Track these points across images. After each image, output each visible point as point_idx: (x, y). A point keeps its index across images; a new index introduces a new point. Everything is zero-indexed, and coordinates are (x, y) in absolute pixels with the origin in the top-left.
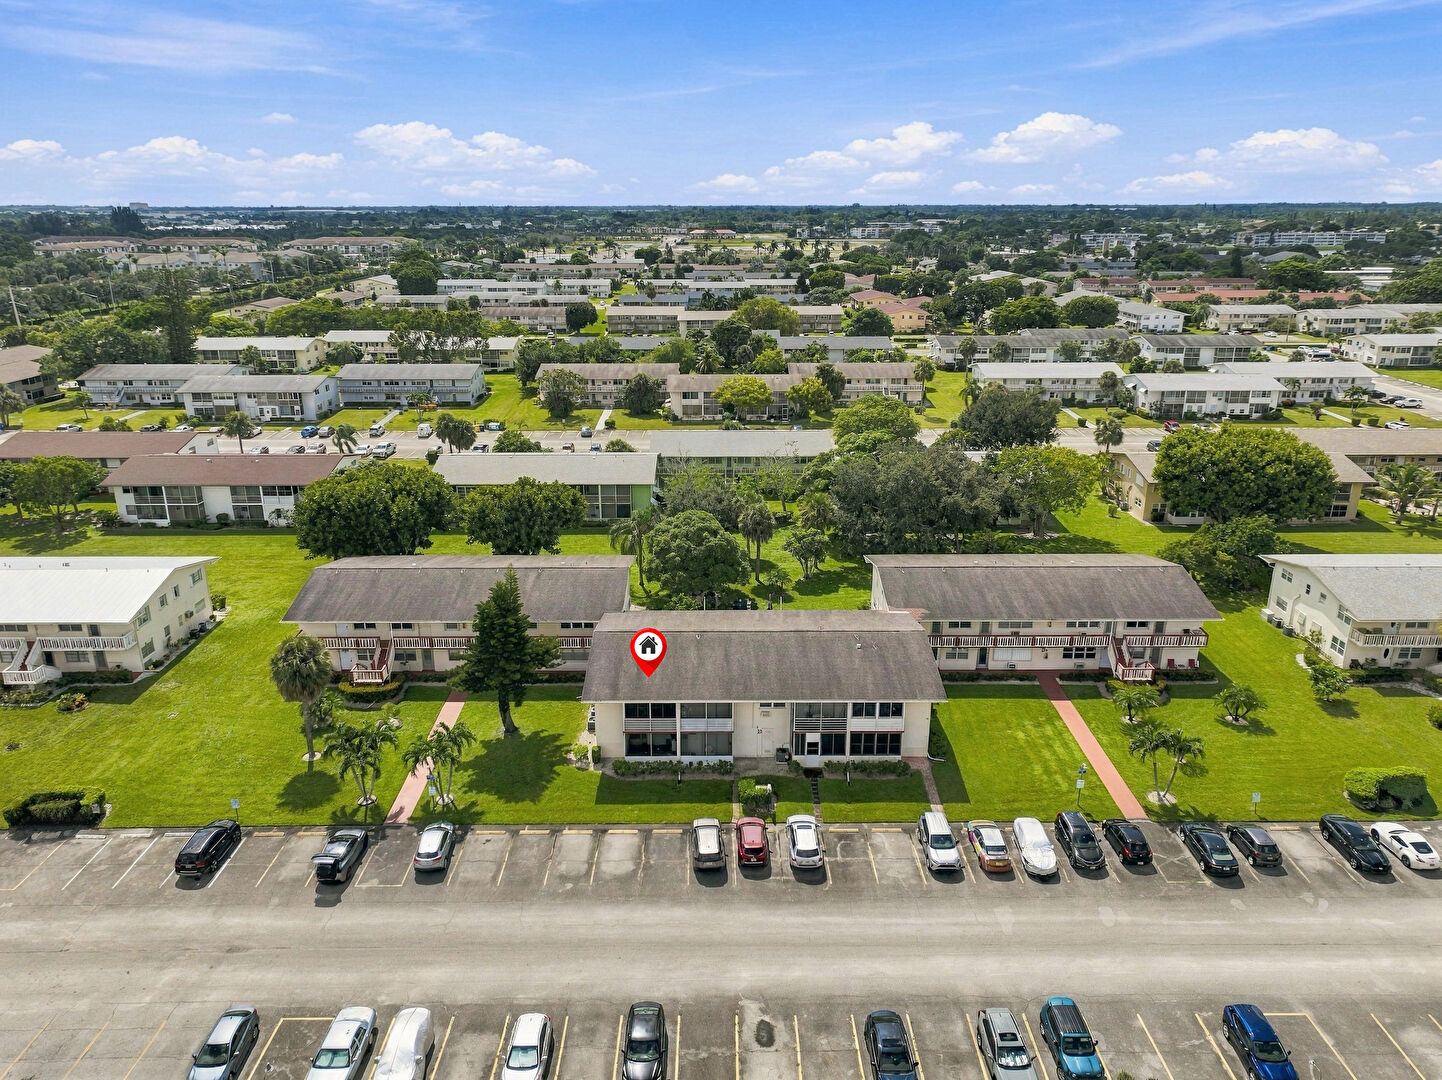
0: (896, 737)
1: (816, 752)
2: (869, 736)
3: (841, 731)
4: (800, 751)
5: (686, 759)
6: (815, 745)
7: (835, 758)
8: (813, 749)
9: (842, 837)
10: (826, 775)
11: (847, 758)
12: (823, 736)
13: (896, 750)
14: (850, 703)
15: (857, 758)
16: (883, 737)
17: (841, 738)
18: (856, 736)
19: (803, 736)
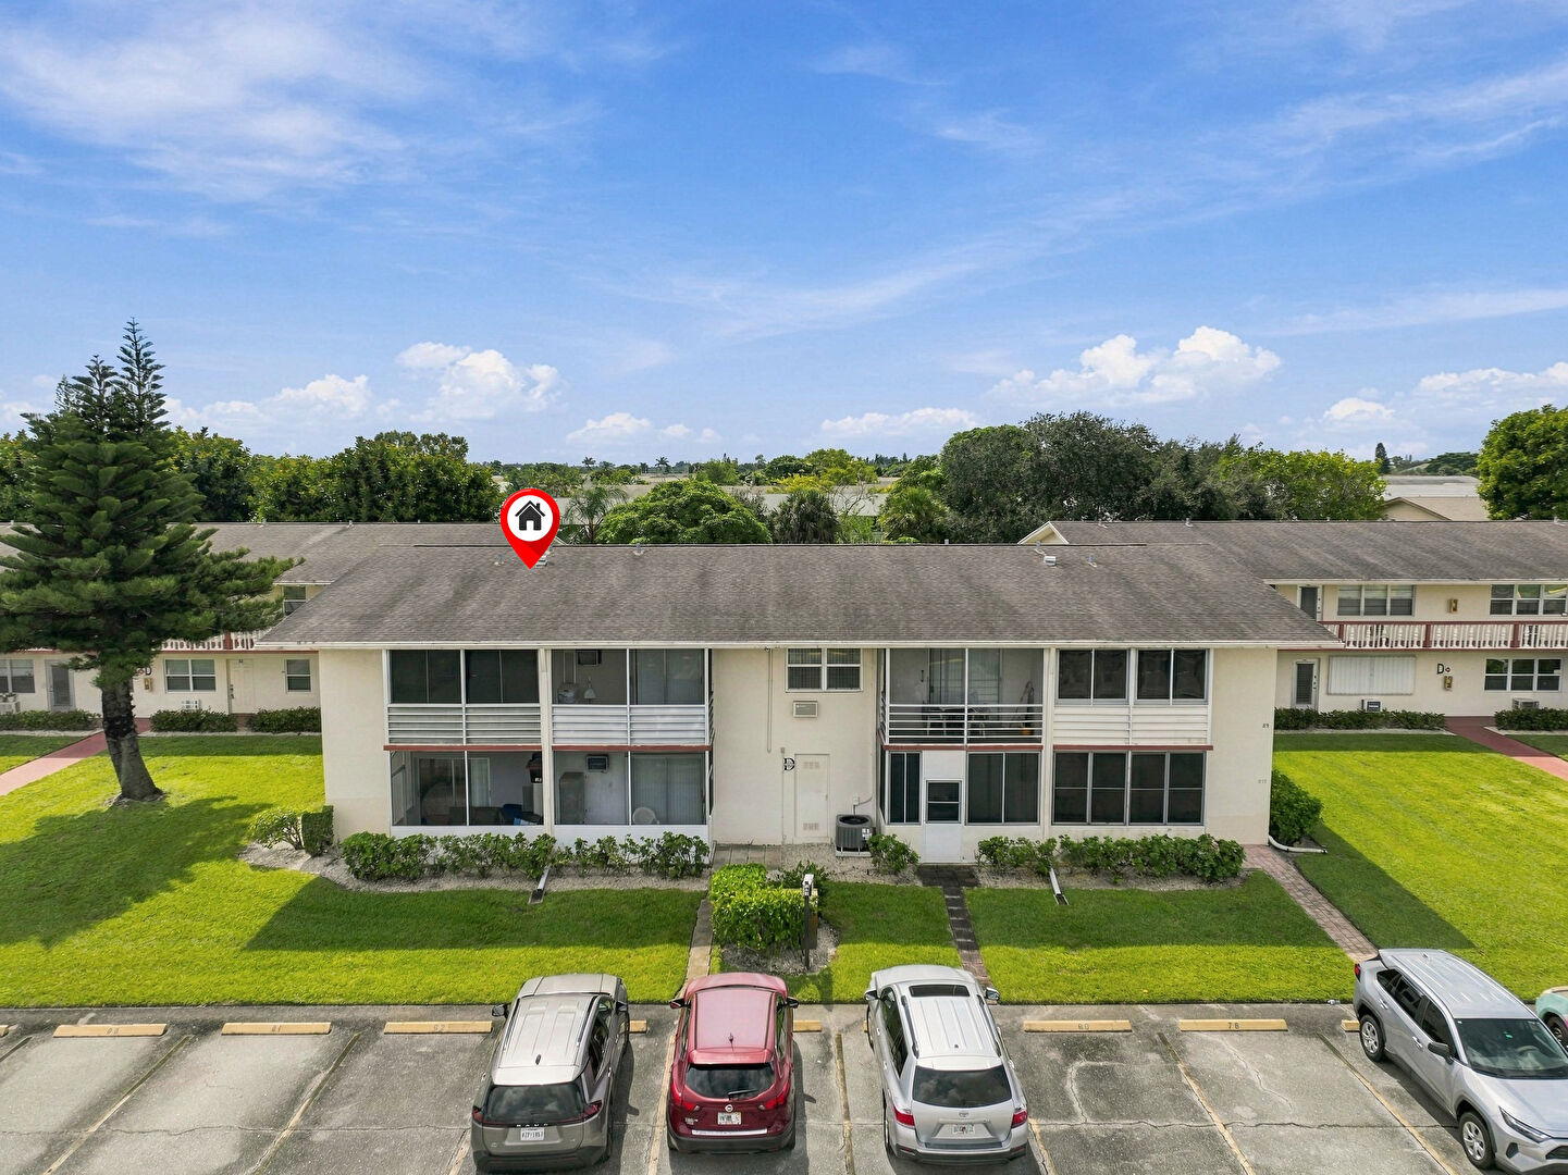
0: (1189, 765)
1: (950, 815)
2: (1109, 760)
3: (1023, 747)
4: (904, 810)
5: (566, 836)
6: (951, 789)
7: (1010, 832)
8: (944, 806)
9: (1073, 1046)
10: (987, 882)
11: (1042, 831)
12: (973, 761)
13: (1189, 810)
14: (1051, 648)
15: (1077, 833)
16: (1149, 761)
17: (1026, 767)
18: (1069, 761)
19: (915, 761)
